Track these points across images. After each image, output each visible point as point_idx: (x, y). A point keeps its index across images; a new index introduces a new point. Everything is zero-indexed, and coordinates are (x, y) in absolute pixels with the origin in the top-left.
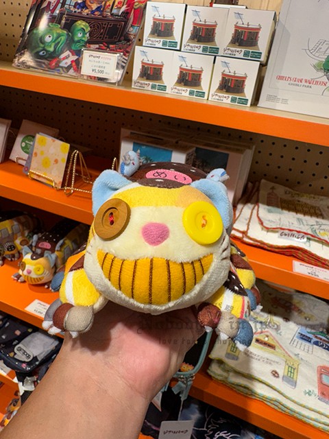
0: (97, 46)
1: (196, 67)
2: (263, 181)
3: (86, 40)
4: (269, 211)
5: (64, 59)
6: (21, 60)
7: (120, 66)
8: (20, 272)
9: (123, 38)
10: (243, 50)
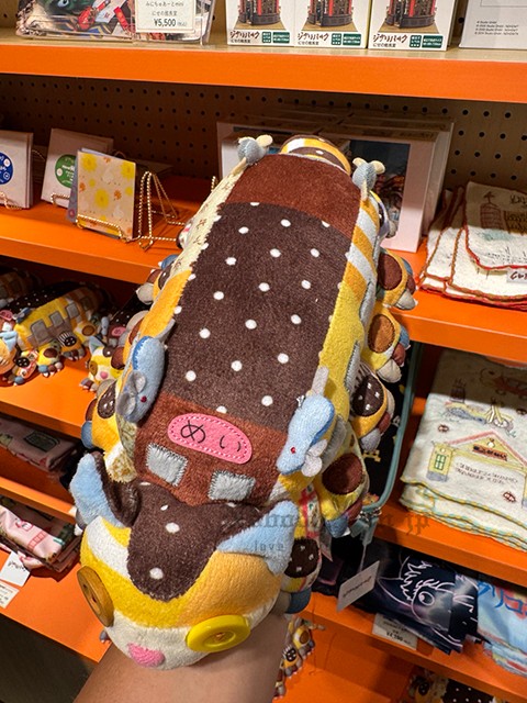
2: (471, 184)
4: (487, 238)
5: (101, 7)
7: (203, 9)
8: (91, 377)
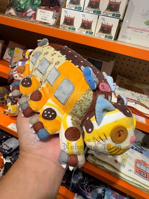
0: (44, 7)
1: (90, 20)
2: (118, 76)
3: (39, 4)
4: (119, 90)
5: (29, 12)
6: (9, 12)
7: (54, 18)
8: (6, 110)
9: (57, 4)
10: (112, 13)
